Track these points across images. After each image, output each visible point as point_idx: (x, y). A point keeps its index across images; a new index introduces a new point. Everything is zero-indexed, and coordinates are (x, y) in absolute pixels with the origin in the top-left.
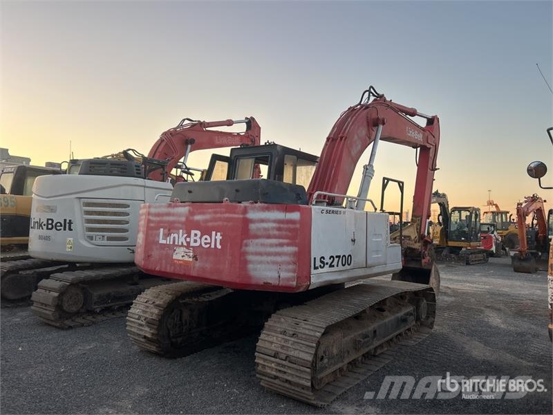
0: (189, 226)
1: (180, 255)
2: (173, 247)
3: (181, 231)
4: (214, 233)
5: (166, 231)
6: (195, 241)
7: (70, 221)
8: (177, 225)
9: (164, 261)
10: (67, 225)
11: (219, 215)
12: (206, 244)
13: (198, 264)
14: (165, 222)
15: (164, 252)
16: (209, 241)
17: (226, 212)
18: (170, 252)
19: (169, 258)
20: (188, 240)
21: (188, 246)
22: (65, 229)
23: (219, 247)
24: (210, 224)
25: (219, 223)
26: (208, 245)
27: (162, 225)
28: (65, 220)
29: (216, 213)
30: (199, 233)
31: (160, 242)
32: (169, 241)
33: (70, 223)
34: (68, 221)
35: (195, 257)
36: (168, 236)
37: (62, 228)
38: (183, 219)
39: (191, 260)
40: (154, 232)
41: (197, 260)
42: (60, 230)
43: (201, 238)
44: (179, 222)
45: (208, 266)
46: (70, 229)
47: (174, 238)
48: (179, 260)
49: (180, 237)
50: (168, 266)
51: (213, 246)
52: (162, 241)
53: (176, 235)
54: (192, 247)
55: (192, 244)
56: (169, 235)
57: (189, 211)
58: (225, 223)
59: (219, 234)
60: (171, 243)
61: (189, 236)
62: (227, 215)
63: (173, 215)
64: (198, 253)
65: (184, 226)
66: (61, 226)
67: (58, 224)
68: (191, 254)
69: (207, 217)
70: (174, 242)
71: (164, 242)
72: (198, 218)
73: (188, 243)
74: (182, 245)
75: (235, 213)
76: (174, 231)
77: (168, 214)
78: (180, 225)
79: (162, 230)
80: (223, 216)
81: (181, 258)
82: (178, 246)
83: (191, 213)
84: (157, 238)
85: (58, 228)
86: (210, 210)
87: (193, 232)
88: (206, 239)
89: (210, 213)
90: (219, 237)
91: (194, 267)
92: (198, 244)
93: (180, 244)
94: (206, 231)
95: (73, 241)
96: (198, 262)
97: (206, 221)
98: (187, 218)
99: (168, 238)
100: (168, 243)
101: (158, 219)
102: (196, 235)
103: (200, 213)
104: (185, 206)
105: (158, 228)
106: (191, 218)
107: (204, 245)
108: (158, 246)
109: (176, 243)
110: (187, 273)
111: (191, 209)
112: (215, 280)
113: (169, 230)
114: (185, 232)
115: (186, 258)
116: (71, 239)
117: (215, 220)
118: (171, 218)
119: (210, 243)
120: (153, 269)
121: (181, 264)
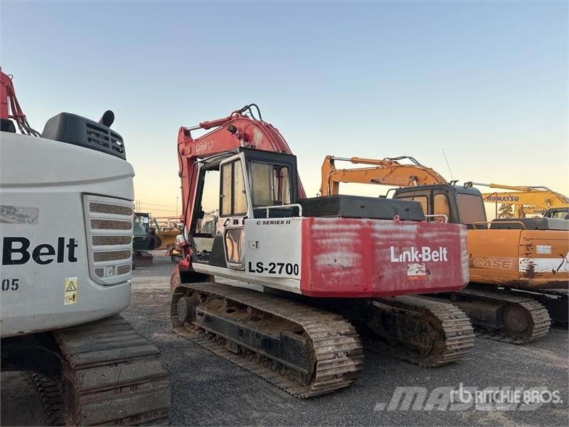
0: (419, 243)
1: (414, 271)
2: (406, 264)
3: (413, 248)
4: (441, 248)
5: (397, 249)
6: (427, 257)
7: (72, 241)
8: (408, 242)
9: (398, 280)
10: (66, 250)
11: (443, 233)
12: (435, 258)
13: (431, 277)
14: (395, 240)
15: (398, 271)
16: (438, 255)
17: (447, 231)
18: (404, 269)
19: (403, 275)
20: (420, 256)
21: (421, 262)
22: (60, 259)
23: (446, 260)
24: (437, 241)
25: (444, 240)
26: (438, 260)
27: (392, 242)
28: (61, 240)
29: (440, 231)
30: (428, 249)
31: (392, 261)
32: (402, 258)
33: (72, 245)
34: (67, 242)
35: (427, 271)
36: (400, 254)
37: (55, 257)
38: (413, 237)
39: (424, 274)
40: (384, 250)
41: (429, 273)
42: (50, 261)
43: (431, 254)
44: (409, 240)
45: (439, 277)
46: (72, 259)
47: (407, 255)
48: (414, 276)
49: (412, 254)
50: (403, 283)
51: (441, 260)
52: (394, 260)
53: (408, 253)
54: (424, 262)
55: (424, 260)
56: (401, 252)
57: (418, 228)
58: (448, 240)
59: (444, 249)
60: (404, 261)
61: (420, 252)
62: (449, 233)
63: (403, 232)
64: (430, 267)
65: (415, 244)
66: (52, 252)
67: (45, 250)
68: (424, 269)
69: (435, 234)
70: (407, 259)
71: (397, 260)
72: (426, 235)
73: (421, 259)
74: (415, 262)
75: (454, 232)
76: (406, 249)
77: (397, 232)
78: (411, 243)
79: (392, 248)
80: (446, 233)
81: (416, 274)
82: (411, 263)
83: (420, 231)
84: (387, 258)
85: (43, 258)
86: (436, 229)
87: (424, 249)
88: (435, 254)
89: (436, 231)
90: (445, 252)
91: (428, 280)
92: (429, 259)
93: (413, 260)
94: (435, 247)
95: (79, 282)
96: (430, 275)
97: (434, 238)
98: (417, 237)
99: (401, 256)
100: (401, 261)
101: (386, 237)
102: (426, 251)
103: (427, 231)
104: (413, 224)
105: (388, 246)
106: (420, 235)
107: (434, 259)
108: (390, 266)
109: (409, 260)
110: (422, 287)
111: (420, 227)
112: (444, 288)
113: (400, 248)
114: (416, 249)
115: (420, 274)
116: (74, 279)
117: (440, 237)
118: (401, 236)
119: (439, 258)
120: (387, 290)
121: (415, 280)
